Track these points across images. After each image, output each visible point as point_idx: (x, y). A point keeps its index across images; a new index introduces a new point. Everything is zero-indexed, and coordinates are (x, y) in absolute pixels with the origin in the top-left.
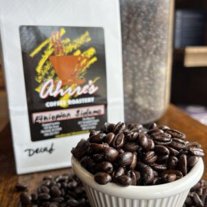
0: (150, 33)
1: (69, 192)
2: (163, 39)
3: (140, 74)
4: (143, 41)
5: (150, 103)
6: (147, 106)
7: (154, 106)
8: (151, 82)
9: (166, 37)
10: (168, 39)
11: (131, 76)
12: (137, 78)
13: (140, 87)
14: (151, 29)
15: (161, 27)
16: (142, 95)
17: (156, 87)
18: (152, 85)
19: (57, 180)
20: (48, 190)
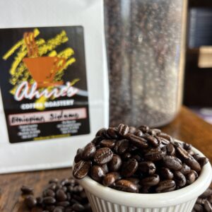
0: (161, 32)
2: (175, 38)
4: (154, 41)
8: (162, 83)
9: (179, 37)
10: (180, 38)
11: (141, 77)
12: (147, 79)
13: (150, 88)
14: (163, 28)
15: (174, 26)
16: (152, 96)
17: (168, 88)
18: (163, 86)
19: (63, 183)
20: (54, 194)
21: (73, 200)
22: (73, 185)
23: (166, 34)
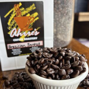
3: (59, 24)
6: (62, 39)
7: (66, 39)
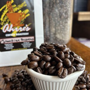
0: (63, 5)
1: (26, 77)
2: (69, 7)
3: (58, 24)
5: (63, 37)
6: (61, 38)
7: (65, 38)
8: (63, 27)
9: (70, 7)
10: (71, 8)
11: (54, 25)
13: (58, 30)
14: (63, 2)
15: (68, 2)
16: (59, 33)
17: (66, 29)
18: (64, 29)
20: (17, 76)
21: (26, 78)
22: (25, 72)
23: (65, 5)
